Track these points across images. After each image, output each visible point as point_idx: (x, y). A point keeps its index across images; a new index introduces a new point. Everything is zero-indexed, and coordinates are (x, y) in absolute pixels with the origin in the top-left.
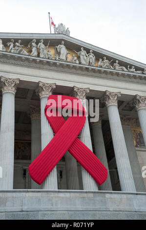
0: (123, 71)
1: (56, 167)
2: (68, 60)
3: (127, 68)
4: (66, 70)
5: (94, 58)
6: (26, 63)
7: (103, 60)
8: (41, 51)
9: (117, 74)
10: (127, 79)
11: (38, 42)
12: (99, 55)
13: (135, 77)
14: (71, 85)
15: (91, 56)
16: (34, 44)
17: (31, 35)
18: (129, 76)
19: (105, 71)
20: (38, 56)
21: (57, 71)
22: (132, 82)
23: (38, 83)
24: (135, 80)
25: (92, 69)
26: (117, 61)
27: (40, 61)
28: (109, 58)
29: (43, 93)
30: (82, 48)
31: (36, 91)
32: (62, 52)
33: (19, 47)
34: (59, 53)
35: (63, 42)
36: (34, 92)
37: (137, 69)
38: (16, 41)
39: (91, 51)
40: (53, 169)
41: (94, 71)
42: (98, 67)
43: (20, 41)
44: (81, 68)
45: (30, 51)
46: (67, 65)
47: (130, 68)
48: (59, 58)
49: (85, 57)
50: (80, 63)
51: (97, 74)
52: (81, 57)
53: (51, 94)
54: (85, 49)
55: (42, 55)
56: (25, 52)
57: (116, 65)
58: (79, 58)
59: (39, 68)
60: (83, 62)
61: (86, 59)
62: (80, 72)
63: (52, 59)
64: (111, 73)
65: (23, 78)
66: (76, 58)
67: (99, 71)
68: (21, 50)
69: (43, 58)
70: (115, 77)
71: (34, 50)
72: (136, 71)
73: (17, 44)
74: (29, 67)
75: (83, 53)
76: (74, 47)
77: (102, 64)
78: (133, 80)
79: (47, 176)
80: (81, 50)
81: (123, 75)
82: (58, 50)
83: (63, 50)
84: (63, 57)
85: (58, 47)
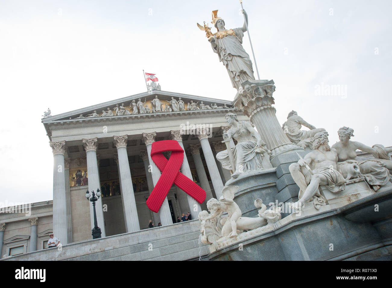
0: (208, 109)
1: (166, 197)
2: (163, 110)
3: (210, 106)
4: (163, 118)
5: (183, 104)
6: (131, 120)
7: (191, 103)
8: (140, 108)
9: (204, 113)
10: (212, 115)
11: (137, 101)
12: (187, 101)
13: (218, 112)
14: (168, 130)
15: (181, 103)
16: (134, 104)
17: (131, 97)
18: (213, 112)
19: (193, 113)
20: (139, 112)
21: (155, 121)
22: (217, 116)
23: (142, 135)
24: (219, 114)
25: (183, 113)
26: (202, 102)
27: (141, 117)
28: (195, 101)
29: (147, 141)
30: (172, 98)
31: (142, 140)
32: (157, 105)
33: (123, 109)
34: (154, 106)
35: (156, 96)
36: (141, 141)
37: (219, 105)
38: (120, 105)
39: (180, 99)
40: (164, 199)
41: (184, 114)
42: (187, 110)
43: (123, 104)
44: (174, 115)
45: (132, 110)
46: (163, 115)
47: (213, 105)
48: (155, 111)
49: (176, 104)
50: (173, 111)
51: (188, 116)
52: (173, 105)
53: (153, 141)
54: (175, 98)
55: (141, 112)
56: (128, 112)
57: (202, 105)
58: (171, 106)
59: (141, 122)
60: (175, 109)
61: (176, 106)
62: (173, 117)
63: (149, 113)
64: (199, 113)
65: (130, 133)
66: (169, 107)
67: (189, 114)
68: (125, 112)
69: (142, 114)
70: (202, 115)
71: (135, 108)
72: (218, 106)
73: (121, 107)
74: (133, 123)
75: (174, 101)
76: (166, 98)
77: (190, 107)
78: (217, 114)
79: (161, 205)
80: (172, 99)
81: (208, 113)
82: (154, 104)
83: (157, 102)
84: (158, 109)
85: (153, 101)
